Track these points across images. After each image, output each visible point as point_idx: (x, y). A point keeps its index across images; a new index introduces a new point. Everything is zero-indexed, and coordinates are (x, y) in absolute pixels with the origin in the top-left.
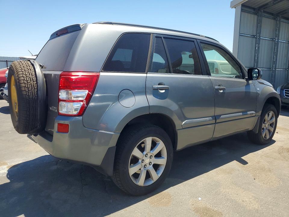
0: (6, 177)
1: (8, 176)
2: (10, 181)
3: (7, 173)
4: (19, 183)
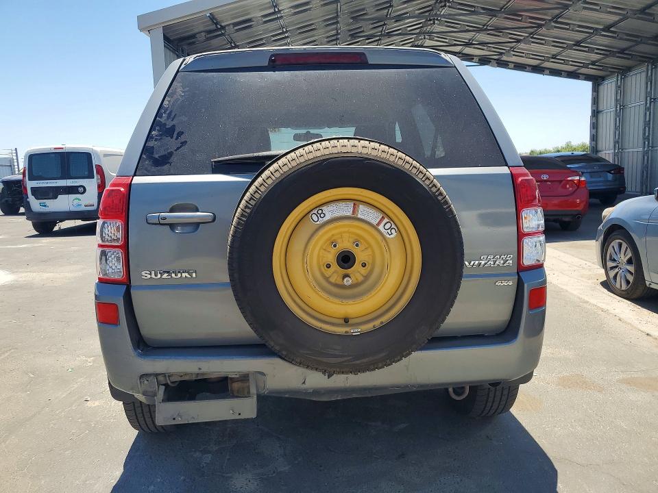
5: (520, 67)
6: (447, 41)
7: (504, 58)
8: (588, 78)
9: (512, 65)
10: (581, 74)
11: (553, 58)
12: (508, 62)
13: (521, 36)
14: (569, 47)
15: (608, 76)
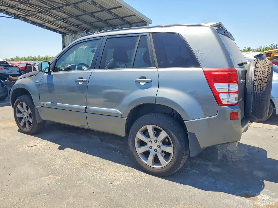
0: (265, 187)
1: (262, 187)
2: (263, 181)
3: (262, 192)
4: (257, 174)
5: (33, 23)
6: (2, 3)
7: (28, 18)
8: (60, 32)
9: (30, 22)
10: (58, 31)
11: (50, 22)
12: (29, 20)
13: (42, 10)
14: (60, 20)
15: (68, 33)
